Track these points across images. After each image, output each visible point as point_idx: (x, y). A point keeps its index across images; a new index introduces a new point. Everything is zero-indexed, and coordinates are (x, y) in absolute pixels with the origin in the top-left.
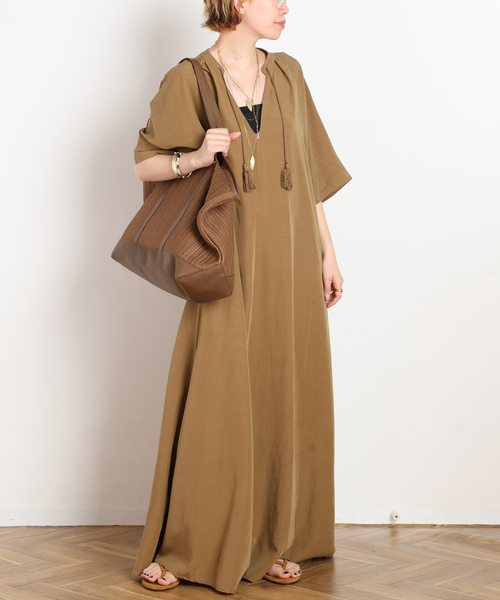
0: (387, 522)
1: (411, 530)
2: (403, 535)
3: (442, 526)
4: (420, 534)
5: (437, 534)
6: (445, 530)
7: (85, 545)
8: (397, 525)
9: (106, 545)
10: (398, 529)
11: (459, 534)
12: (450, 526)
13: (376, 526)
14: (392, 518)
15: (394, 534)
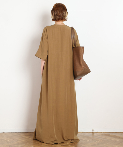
0: (92, 131)
1: (97, 133)
2: (95, 134)
3: (104, 132)
4: (99, 134)
5: (103, 134)
6: (104, 133)
7: (24, 137)
8: (94, 132)
9: (29, 137)
10: (94, 133)
11: (107, 134)
12: (106, 132)
13: (89, 132)
14: (93, 130)
15: (93, 134)
